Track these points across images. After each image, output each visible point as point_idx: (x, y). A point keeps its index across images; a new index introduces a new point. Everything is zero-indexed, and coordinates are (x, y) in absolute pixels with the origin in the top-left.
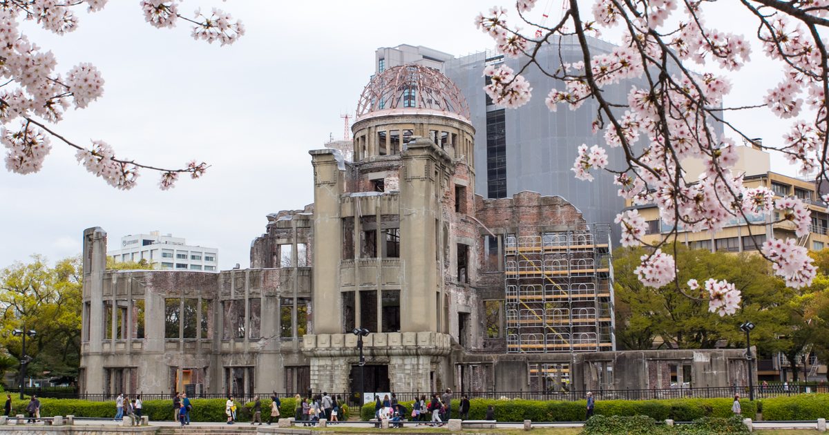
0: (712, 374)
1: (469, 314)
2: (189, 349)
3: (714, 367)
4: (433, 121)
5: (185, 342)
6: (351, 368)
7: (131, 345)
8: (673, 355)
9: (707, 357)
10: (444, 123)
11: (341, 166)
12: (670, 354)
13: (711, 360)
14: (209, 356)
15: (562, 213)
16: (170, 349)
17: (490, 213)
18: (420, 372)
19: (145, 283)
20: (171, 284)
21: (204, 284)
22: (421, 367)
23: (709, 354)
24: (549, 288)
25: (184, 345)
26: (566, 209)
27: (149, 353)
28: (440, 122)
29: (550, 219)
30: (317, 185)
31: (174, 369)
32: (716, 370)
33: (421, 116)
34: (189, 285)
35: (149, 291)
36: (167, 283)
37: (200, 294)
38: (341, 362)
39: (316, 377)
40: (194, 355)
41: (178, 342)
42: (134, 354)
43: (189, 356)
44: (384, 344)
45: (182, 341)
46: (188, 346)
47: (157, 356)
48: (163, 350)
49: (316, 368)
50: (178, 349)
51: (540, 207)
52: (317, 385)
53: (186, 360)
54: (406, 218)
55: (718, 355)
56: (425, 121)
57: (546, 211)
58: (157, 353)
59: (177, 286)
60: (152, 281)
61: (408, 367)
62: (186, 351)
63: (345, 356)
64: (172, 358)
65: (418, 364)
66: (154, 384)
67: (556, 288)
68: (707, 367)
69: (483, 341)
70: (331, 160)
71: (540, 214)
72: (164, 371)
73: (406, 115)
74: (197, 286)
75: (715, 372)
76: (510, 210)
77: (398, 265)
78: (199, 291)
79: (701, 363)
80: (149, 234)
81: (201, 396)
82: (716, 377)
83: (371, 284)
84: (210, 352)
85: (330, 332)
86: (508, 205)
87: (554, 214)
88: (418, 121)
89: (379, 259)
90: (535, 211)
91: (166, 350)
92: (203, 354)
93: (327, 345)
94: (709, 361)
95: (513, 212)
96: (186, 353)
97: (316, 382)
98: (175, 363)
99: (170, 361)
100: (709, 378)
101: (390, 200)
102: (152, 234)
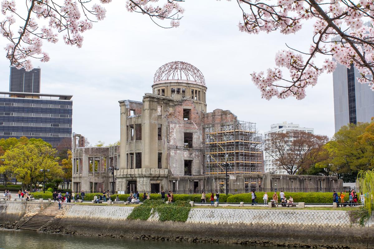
0: (237, 184)
1: (192, 161)
2: (96, 176)
3: (238, 181)
4: (172, 84)
5: (95, 173)
6: (128, 182)
7: (79, 174)
8: (222, 176)
9: (235, 177)
10: (177, 85)
11: (127, 106)
12: (221, 176)
13: (237, 178)
14: (105, 178)
15: (229, 117)
16: (90, 176)
17: (206, 119)
18: (144, 183)
19: (83, 152)
20: (90, 152)
21: (102, 152)
22: (144, 182)
23: (236, 176)
24: (219, 149)
25: (95, 174)
26: (230, 115)
27: (84, 177)
28: (175, 84)
29: (225, 120)
30: (121, 114)
31: (91, 183)
32: (239, 182)
33: (167, 83)
34: (96, 152)
35: (84, 155)
36: (89, 152)
37: (101, 155)
38: (124, 180)
39: (118, 186)
40: (98, 178)
41: (92, 173)
42: (80, 177)
43: (96, 178)
44: (133, 173)
45: (94, 173)
46: (96, 174)
47: (86, 178)
48: (88, 176)
49: (118, 182)
50: (92, 176)
51: (222, 115)
52: (118, 188)
53: (95, 179)
54: (144, 125)
55: (240, 176)
56: (169, 85)
57: (224, 116)
58: (86, 177)
59: (92, 153)
60: (85, 151)
61: (141, 182)
62: (95, 176)
63: (124, 178)
64: (91, 179)
65: (144, 181)
66: (85, 188)
67: (221, 149)
68: (235, 182)
69: (203, 171)
70: (124, 104)
71: (222, 118)
72: (88, 184)
73: (162, 83)
74: (100, 153)
75: (238, 183)
76: (212, 117)
77: (141, 143)
78: (100, 155)
79: (233, 179)
80: (282, 123)
81: (95, 192)
82: (239, 185)
83: (132, 150)
84: (105, 177)
85: (123, 169)
86: (211, 115)
87: (226, 118)
88: (166, 85)
89: (134, 141)
90: (220, 117)
91: (89, 176)
92: (102, 177)
93: (119, 174)
94: (236, 178)
95: (213, 118)
96: (95, 177)
97: (118, 187)
98: (91, 181)
99: (90, 180)
100: (236, 186)
101: (138, 118)
102: (283, 123)
